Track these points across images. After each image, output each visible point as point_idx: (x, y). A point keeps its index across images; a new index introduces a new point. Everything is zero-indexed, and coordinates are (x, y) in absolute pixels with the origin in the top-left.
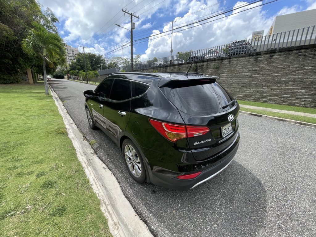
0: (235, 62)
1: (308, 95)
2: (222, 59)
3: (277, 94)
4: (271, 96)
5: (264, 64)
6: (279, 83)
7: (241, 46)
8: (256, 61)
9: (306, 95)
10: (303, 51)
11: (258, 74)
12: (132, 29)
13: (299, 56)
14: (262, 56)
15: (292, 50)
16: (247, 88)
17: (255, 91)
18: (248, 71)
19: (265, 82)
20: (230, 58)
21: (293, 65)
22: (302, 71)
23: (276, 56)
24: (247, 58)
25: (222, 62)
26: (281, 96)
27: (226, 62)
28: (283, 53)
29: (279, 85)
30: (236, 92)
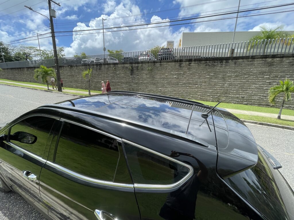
0: (165, 66)
1: (214, 93)
2: (154, 62)
3: (196, 92)
4: (192, 94)
5: (185, 69)
6: (197, 85)
7: (168, 53)
8: (180, 66)
9: (212, 93)
10: (208, 62)
11: (183, 77)
12: (52, 17)
13: (206, 65)
14: (184, 63)
15: (202, 61)
16: (176, 88)
17: (182, 90)
18: (175, 74)
19: (187, 83)
20: (161, 62)
21: (203, 72)
22: (209, 76)
23: (193, 64)
24: (173, 63)
25: (155, 65)
26: (199, 94)
27: (158, 65)
28: (197, 62)
29: (197, 86)
30: (168, 91)
